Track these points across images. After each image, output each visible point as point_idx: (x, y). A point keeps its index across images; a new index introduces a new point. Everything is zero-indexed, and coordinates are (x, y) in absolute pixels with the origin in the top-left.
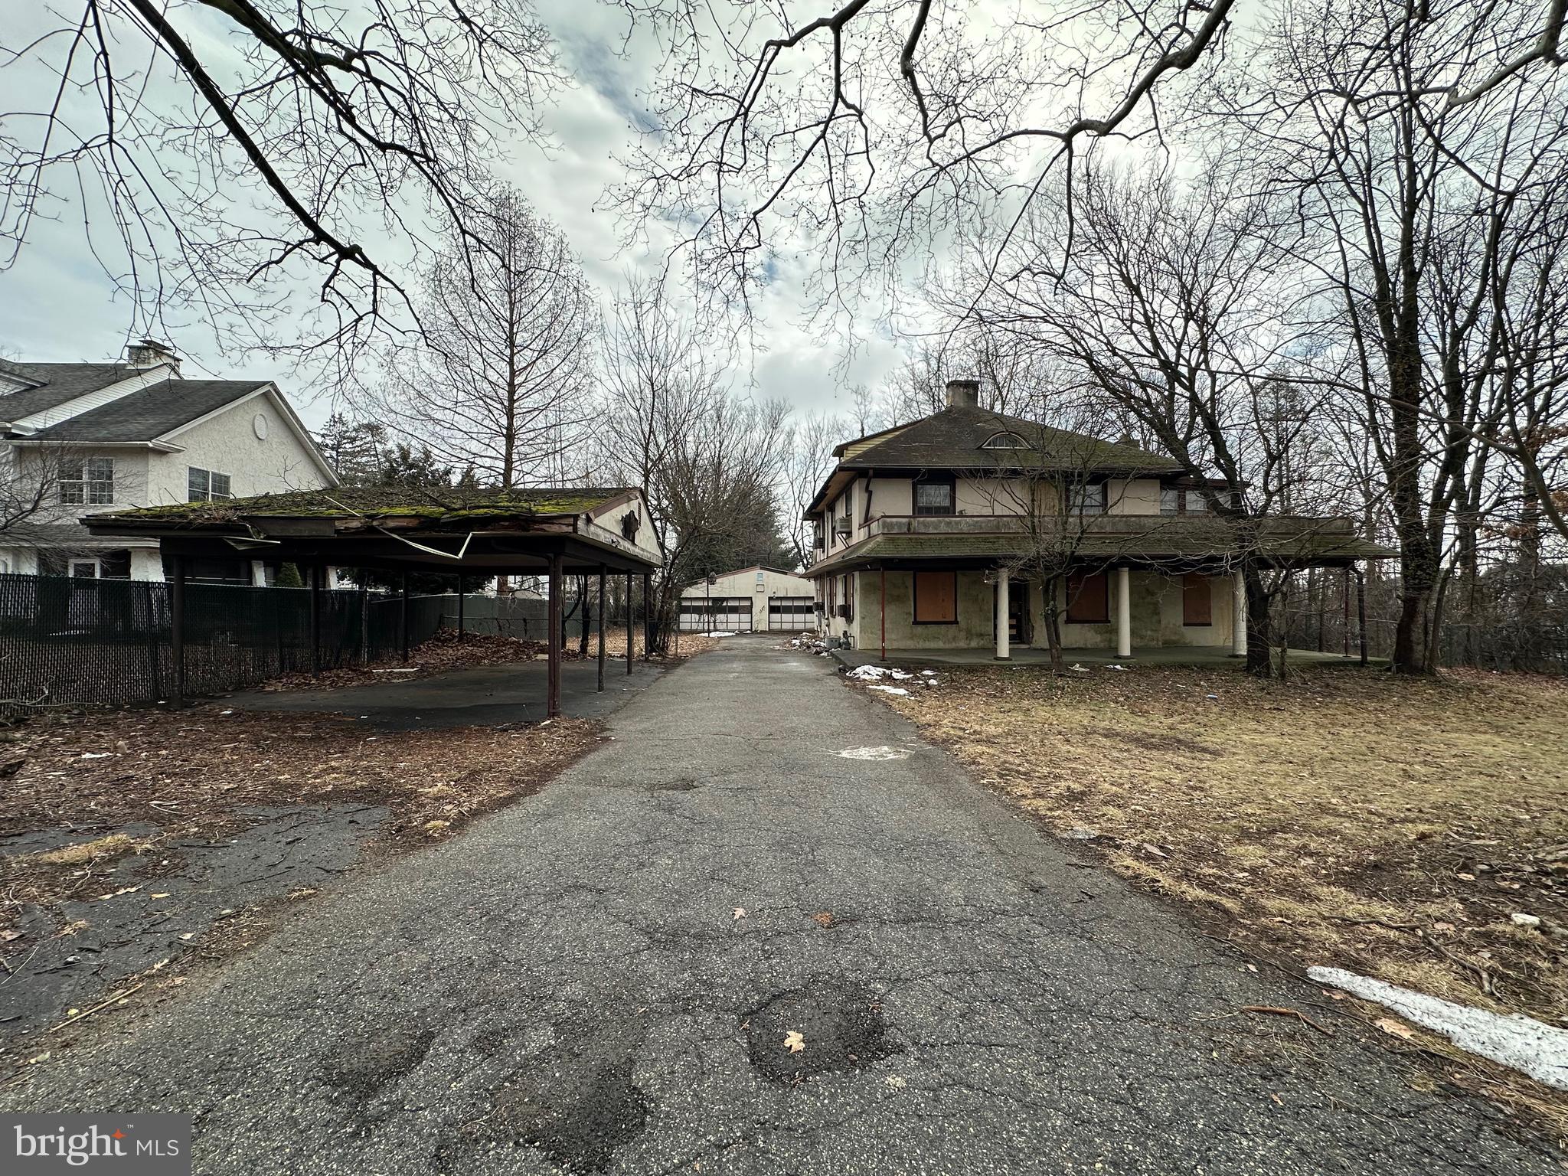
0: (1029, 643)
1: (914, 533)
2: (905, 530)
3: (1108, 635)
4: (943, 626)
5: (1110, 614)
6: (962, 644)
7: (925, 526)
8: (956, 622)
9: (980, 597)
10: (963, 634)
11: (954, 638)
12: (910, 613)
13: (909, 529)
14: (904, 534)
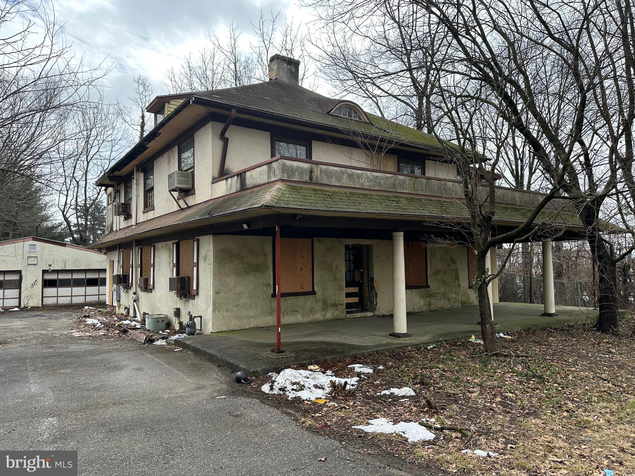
0: (373, 310)
1: (317, 184)
2: (306, 178)
3: (428, 299)
4: (302, 298)
5: (429, 280)
6: (319, 316)
7: (327, 175)
8: (313, 293)
9: (334, 265)
10: (319, 305)
11: (312, 310)
12: (269, 285)
13: (311, 178)
14: (306, 183)
